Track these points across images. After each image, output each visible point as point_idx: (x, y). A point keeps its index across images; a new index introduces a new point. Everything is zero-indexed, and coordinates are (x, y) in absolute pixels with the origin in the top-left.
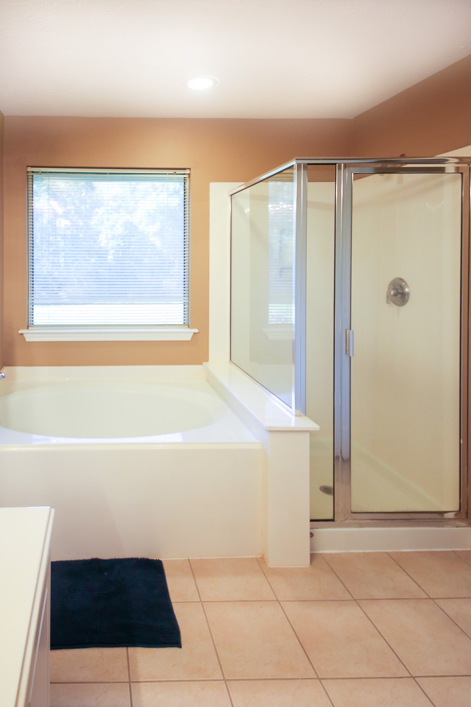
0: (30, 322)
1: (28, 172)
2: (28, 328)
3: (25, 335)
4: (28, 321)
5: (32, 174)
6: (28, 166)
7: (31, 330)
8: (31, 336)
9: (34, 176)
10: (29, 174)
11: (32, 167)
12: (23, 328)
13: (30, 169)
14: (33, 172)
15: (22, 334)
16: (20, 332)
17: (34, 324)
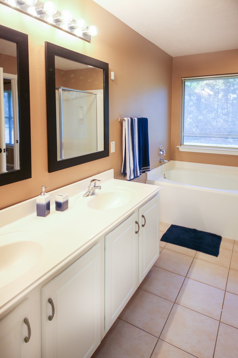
0: (182, 143)
1: (182, 80)
2: (181, 146)
3: (179, 148)
4: (181, 143)
5: (184, 81)
6: (182, 78)
7: (182, 147)
8: (182, 149)
9: (185, 81)
10: (183, 81)
11: (184, 78)
12: (179, 146)
13: (183, 79)
14: (185, 80)
15: (178, 148)
16: (177, 147)
17: (184, 144)
